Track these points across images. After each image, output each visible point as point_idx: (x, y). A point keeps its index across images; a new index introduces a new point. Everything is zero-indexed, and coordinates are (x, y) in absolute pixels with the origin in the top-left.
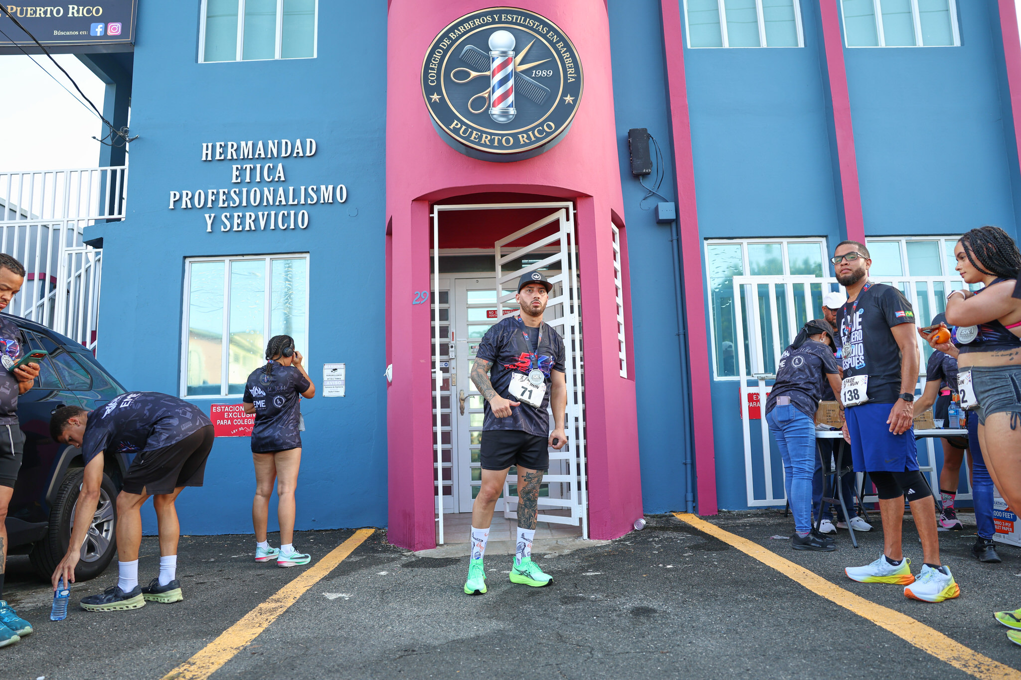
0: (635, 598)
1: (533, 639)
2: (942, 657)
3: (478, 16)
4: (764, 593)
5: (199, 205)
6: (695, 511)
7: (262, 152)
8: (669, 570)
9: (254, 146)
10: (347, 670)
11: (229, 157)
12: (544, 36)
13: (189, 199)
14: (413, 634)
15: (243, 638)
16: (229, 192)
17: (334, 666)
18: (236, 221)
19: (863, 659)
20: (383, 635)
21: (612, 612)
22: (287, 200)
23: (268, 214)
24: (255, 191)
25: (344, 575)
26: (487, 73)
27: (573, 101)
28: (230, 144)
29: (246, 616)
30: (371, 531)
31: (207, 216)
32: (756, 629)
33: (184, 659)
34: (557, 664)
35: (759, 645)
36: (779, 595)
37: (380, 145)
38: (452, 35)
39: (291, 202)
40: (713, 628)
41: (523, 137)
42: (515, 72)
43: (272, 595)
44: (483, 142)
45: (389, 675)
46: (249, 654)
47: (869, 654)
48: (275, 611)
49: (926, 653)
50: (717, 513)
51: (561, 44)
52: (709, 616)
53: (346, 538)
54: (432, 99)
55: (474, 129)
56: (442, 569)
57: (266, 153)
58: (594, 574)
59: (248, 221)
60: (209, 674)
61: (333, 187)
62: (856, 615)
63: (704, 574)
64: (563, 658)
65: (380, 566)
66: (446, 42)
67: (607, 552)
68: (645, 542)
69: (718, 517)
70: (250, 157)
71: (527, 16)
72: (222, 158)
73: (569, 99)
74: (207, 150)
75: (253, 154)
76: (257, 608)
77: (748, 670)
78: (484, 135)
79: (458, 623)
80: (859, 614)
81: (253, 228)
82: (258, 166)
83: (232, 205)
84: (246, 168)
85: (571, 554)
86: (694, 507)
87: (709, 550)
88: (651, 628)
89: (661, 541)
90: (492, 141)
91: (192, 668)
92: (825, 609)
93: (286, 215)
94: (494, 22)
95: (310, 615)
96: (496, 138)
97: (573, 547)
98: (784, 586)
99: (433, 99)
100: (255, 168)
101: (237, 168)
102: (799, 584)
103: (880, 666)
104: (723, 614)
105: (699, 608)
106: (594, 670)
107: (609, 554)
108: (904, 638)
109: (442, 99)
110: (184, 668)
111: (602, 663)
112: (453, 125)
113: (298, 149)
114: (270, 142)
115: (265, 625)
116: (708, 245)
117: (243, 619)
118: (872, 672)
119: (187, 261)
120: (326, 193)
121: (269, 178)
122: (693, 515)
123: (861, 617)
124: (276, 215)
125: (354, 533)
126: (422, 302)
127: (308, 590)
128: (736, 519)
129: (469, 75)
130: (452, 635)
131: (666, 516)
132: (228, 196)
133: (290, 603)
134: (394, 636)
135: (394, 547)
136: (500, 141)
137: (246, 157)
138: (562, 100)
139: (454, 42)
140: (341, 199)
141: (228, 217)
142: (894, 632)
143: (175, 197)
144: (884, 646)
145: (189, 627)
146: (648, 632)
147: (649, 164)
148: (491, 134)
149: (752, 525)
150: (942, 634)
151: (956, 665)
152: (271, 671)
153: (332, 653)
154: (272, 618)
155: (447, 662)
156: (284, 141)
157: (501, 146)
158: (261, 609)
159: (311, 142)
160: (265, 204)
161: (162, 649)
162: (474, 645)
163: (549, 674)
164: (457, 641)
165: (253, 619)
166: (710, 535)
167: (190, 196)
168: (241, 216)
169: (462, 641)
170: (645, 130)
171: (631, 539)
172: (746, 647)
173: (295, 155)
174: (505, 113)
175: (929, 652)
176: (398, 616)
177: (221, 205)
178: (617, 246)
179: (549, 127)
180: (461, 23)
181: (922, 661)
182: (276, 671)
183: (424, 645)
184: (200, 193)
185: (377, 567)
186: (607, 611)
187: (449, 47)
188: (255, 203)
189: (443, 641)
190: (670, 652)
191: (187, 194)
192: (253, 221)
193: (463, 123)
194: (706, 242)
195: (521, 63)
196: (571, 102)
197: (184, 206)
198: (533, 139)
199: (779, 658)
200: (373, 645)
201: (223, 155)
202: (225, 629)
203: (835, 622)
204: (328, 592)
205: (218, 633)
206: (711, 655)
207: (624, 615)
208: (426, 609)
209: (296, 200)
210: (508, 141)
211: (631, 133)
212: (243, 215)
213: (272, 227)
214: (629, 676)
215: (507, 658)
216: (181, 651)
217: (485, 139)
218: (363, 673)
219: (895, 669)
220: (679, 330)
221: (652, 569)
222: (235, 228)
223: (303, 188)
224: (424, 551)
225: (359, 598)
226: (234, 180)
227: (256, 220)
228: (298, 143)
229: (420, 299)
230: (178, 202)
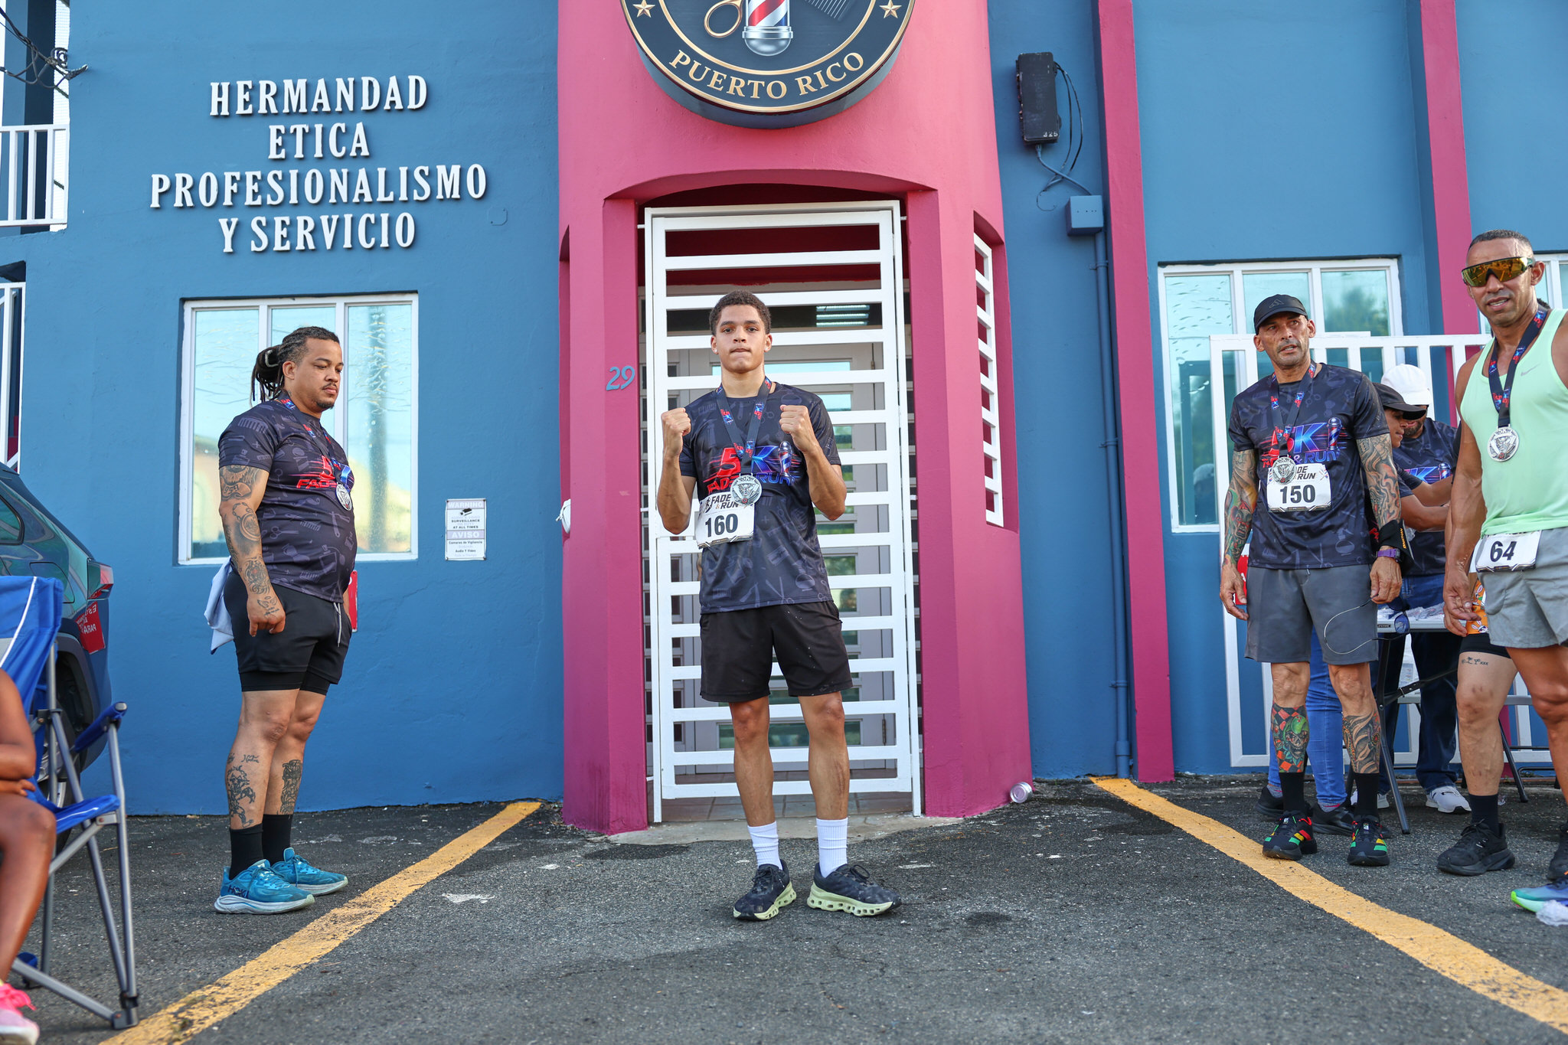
0: (980, 900)
1: (791, 954)
2: (1464, 979)
4: (1206, 895)
5: (208, 200)
6: (1132, 773)
7: (325, 101)
8: (1053, 862)
9: (310, 89)
10: (478, 991)
11: (263, 110)
13: (189, 190)
14: (593, 947)
15: (306, 954)
16: (264, 178)
17: (457, 987)
18: (279, 232)
19: (1327, 981)
20: (541, 949)
21: (935, 919)
22: (374, 193)
23: (338, 220)
24: (314, 175)
25: (481, 869)
27: (898, 11)
28: (263, 84)
29: (311, 926)
30: (534, 806)
31: (223, 222)
32: (1171, 943)
33: (208, 979)
34: (822, 984)
35: (1166, 963)
36: (1231, 898)
37: (547, 87)
39: (381, 198)
40: (1098, 942)
41: (805, 81)
43: (353, 898)
44: (731, 91)
45: (547, 996)
46: (318, 974)
47: (1341, 975)
48: (360, 918)
49: (1440, 975)
50: (1173, 779)
52: (1097, 925)
53: (487, 818)
54: (637, 10)
55: (714, 67)
56: (654, 861)
57: (332, 103)
58: (918, 866)
59: (301, 232)
60: (252, 997)
61: (461, 170)
62: (1348, 926)
63: (1110, 868)
64: (835, 976)
65: (546, 858)
67: (950, 835)
68: (1025, 821)
69: (1173, 785)
70: (303, 109)
72: (249, 111)
73: (890, 8)
74: (220, 94)
75: (309, 105)
76: (329, 916)
77: (1131, 993)
78: (734, 79)
79: (672, 933)
80: (1355, 924)
81: (311, 246)
82: (319, 128)
83: (270, 201)
84: (295, 130)
85: (886, 839)
86: (1131, 767)
87: (1134, 833)
88: (994, 941)
89: (1052, 820)
90: (748, 90)
91: (225, 990)
92: (1302, 917)
93: (373, 221)
95: (421, 924)
96: (756, 83)
97: (893, 828)
98: (1246, 884)
99: (640, 11)
100: (312, 131)
101: (278, 131)
102: (1274, 884)
103: (1352, 989)
104: (1123, 923)
105: (1086, 916)
106: (880, 990)
107: (954, 839)
108: (1414, 956)
109: (657, 11)
110: (212, 990)
111: (895, 982)
112: (677, 59)
113: (392, 95)
114: (340, 82)
115: (343, 937)
116: (1167, 275)
117: (305, 929)
118: (1333, 996)
119: (188, 307)
120: (448, 179)
121: (339, 150)
122: (1128, 782)
123: (1358, 928)
124: (354, 222)
125: (501, 808)
126: (623, 387)
127: (416, 891)
128: (1206, 788)
130: (658, 948)
131: (1077, 782)
132: (262, 184)
133: (385, 908)
134: (560, 950)
135: (573, 829)
136: (762, 90)
137: (294, 110)
138: (878, 11)
140: (476, 191)
141: (264, 224)
142: (1401, 949)
143: (161, 186)
144: (1373, 966)
145: (213, 941)
146: (986, 945)
147: (1055, 123)
148: (746, 77)
149: (1231, 798)
150: (1481, 952)
151: (1480, 989)
152: (355, 992)
153: (455, 971)
154: (355, 928)
155: (644, 981)
156: (365, 80)
157: (764, 99)
158: (335, 916)
159: (417, 82)
160: (333, 200)
161: (171, 969)
162: (690, 961)
163: (806, 994)
164: (665, 956)
165: (322, 929)
166: (1145, 812)
167: (189, 183)
168: (288, 223)
169: (674, 955)
170: (1050, 55)
171: (1002, 816)
172: (1143, 965)
173: (387, 107)
174: (771, 37)
175: (1446, 974)
176: (570, 924)
177: (249, 201)
178: (987, 282)
179: (853, 62)
181: (1425, 984)
182: (363, 993)
183: (609, 960)
184: (208, 178)
185: (540, 858)
186: (926, 917)
188: (314, 197)
189: (639, 955)
190: (1014, 971)
191: (184, 180)
192: (311, 233)
193: (695, 56)
194: (1161, 271)
196: (895, 14)
197: (178, 203)
198: (824, 85)
199: (1189, 979)
200: (524, 961)
201: (250, 106)
202: (274, 942)
203: (1308, 935)
204: (452, 892)
205: (264, 947)
206: (1080, 974)
207: (953, 924)
208: (619, 914)
209: (392, 194)
210: (777, 89)
211: (1022, 62)
212: (291, 221)
213: (347, 244)
214: (935, 998)
215: (742, 975)
216: (203, 970)
217: (736, 86)
218: (506, 994)
219: (1374, 993)
220: (1106, 437)
221: (1023, 859)
222: (278, 247)
223: (403, 170)
224: (626, 834)
225: (505, 901)
226: (273, 155)
227: (317, 232)
228: (393, 83)
229: (620, 379)
230: (167, 195)
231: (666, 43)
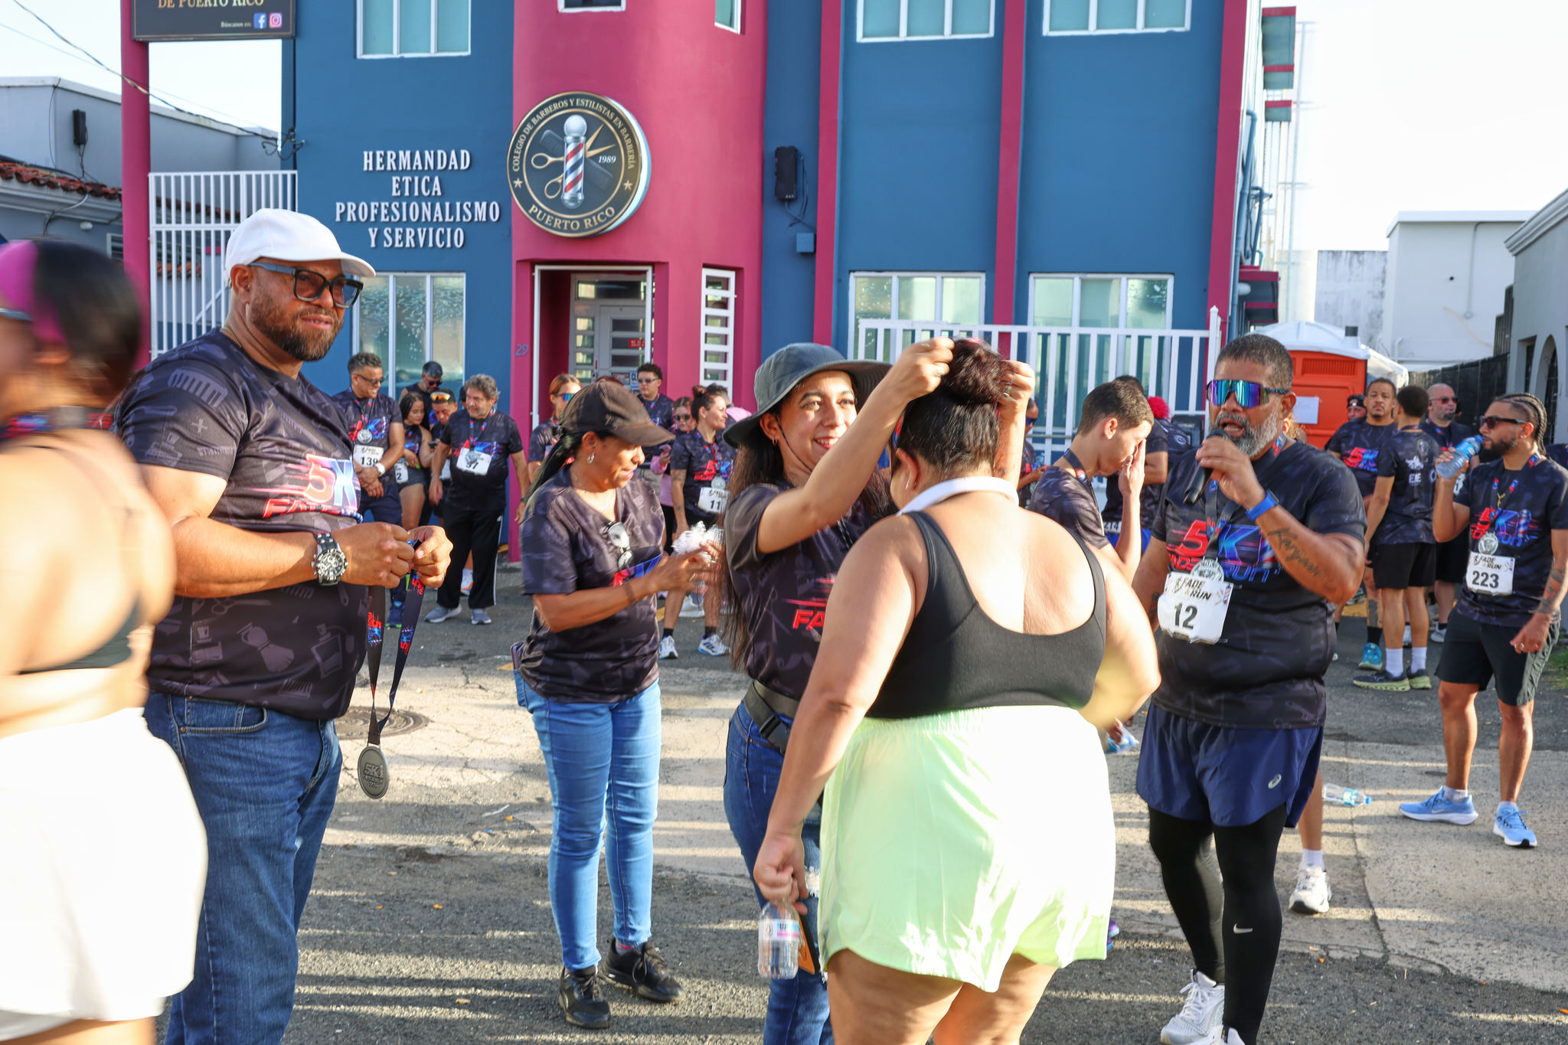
3: (556, 101)
5: (363, 218)
7: (419, 164)
9: (412, 156)
11: (389, 168)
12: (611, 122)
16: (391, 206)
18: (398, 237)
22: (443, 216)
23: (426, 231)
24: (414, 205)
26: (561, 159)
28: (389, 153)
31: (370, 230)
38: (534, 121)
39: (447, 219)
41: (587, 221)
42: (586, 160)
44: (555, 226)
51: (624, 131)
55: (548, 213)
57: (423, 165)
59: (408, 237)
61: (486, 205)
66: (529, 127)
70: (409, 168)
71: (598, 101)
72: (383, 168)
73: (628, 185)
74: (368, 159)
75: (412, 166)
78: (556, 220)
81: (413, 245)
82: (416, 179)
83: (393, 219)
84: (405, 180)
93: (443, 233)
94: (569, 107)
96: (566, 222)
99: (515, 185)
100: (413, 180)
101: (397, 180)
109: (524, 185)
112: (532, 209)
113: (453, 161)
114: (427, 153)
116: (856, 277)
120: (480, 210)
121: (427, 192)
124: (434, 233)
126: (523, 355)
129: (546, 160)
132: (389, 210)
136: (569, 225)
137: (405, 169)
138: (622, 186)
139: (535, 127)
140: (494, 218)
141: (390, 232)
143: (341, 209)
147: (797, 188)
148: (562, 219)
156: (439, 153)
157: (569, 230)
159: (465, 154)
160: (423, 220)
167: (354, 208)
168: (402, 232)
170: (794, 151)
173: (450, 168)
174: (574, 199)
178: (728, 293)
179: (610, 212)
180: (542, 108)
184: (363, 206)
187: (532, 132)
191: (352, 205)
192: (413, 238)
193: (540, 208)
194: (853, 274)
195: (591, 148)
196: (630, 187)
197: (349, 219)
198: (596, 223)
201: (383, 166)
209: (453, 217)
210: (575, 225)
211: (780, 152)
213: (431, 245)
217: (557, 223)
222: (397, 245)
223: (458, 204)
226: (394, 194)
227: (416, 238)
228: (453, 153)
229: (522, 351)
230: (344, 215)
231: (527, 202)
